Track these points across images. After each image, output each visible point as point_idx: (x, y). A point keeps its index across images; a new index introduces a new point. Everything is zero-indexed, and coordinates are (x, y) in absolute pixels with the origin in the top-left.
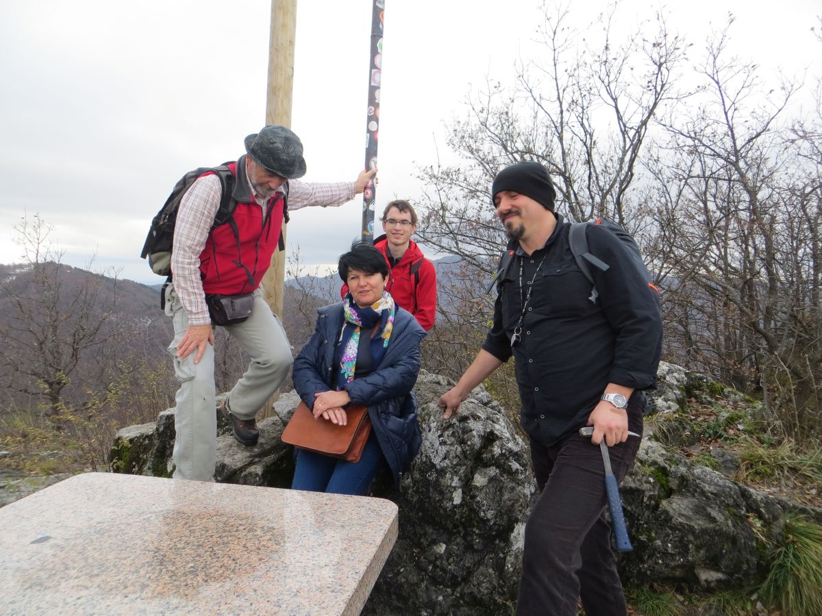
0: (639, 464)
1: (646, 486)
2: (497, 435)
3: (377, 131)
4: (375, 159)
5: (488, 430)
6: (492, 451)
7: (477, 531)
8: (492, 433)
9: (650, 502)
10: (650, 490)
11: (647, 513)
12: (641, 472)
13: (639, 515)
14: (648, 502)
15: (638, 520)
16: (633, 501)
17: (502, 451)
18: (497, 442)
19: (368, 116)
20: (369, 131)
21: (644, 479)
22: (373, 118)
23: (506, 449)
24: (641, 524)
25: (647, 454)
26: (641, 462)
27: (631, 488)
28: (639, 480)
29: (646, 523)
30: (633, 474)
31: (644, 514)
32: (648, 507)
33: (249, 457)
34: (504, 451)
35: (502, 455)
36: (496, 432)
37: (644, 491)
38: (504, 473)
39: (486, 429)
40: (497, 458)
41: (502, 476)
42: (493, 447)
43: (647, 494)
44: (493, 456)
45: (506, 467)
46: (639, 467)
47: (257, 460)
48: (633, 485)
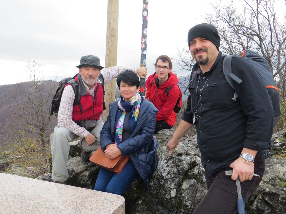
0: (279, 181)
1: (281, 192)
2: (197, 163)
3: (147, 16)
4: (146, 29)
5: (193, 161)
6: (193, 171)
7: (183, 211)
8: (195, 162)
9: (283, 200)
10: (283, 194)
11: (281, 206)
12: (279, 184)
13: (276, 207)
14: (282, 201)
15: (276, 209)
16: (274, 199)
17: (198, 171)
18: (197, 167)
19: (143, 9)
20: (143, 16)
21: (281, 188)
22: (145, 10)
23: (201, 171)
24: (277, 212)
25: (284, 175)
26: (280, 179)
27: (273, 193)
28: (277, 189)
29: (280, 211)
30: (275, 185)
31: (279, 206)
32: (281, 203)
33: (86, 167)
34: (200, 172)
35: (199, 173)
36: (197, 162)
37: (279, 195)
38: (199, 182)
39: (191, 160)
40: (196, 175)
41: (197, 183)
42: (194, 169)
43: (281, 196)
44: (194, 174)
45: (200, 179)
46: (278, 182)
47: (89, 168)
48: (274, 191)
